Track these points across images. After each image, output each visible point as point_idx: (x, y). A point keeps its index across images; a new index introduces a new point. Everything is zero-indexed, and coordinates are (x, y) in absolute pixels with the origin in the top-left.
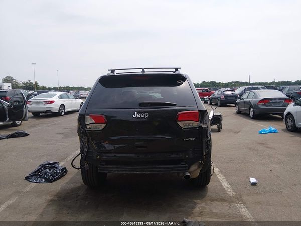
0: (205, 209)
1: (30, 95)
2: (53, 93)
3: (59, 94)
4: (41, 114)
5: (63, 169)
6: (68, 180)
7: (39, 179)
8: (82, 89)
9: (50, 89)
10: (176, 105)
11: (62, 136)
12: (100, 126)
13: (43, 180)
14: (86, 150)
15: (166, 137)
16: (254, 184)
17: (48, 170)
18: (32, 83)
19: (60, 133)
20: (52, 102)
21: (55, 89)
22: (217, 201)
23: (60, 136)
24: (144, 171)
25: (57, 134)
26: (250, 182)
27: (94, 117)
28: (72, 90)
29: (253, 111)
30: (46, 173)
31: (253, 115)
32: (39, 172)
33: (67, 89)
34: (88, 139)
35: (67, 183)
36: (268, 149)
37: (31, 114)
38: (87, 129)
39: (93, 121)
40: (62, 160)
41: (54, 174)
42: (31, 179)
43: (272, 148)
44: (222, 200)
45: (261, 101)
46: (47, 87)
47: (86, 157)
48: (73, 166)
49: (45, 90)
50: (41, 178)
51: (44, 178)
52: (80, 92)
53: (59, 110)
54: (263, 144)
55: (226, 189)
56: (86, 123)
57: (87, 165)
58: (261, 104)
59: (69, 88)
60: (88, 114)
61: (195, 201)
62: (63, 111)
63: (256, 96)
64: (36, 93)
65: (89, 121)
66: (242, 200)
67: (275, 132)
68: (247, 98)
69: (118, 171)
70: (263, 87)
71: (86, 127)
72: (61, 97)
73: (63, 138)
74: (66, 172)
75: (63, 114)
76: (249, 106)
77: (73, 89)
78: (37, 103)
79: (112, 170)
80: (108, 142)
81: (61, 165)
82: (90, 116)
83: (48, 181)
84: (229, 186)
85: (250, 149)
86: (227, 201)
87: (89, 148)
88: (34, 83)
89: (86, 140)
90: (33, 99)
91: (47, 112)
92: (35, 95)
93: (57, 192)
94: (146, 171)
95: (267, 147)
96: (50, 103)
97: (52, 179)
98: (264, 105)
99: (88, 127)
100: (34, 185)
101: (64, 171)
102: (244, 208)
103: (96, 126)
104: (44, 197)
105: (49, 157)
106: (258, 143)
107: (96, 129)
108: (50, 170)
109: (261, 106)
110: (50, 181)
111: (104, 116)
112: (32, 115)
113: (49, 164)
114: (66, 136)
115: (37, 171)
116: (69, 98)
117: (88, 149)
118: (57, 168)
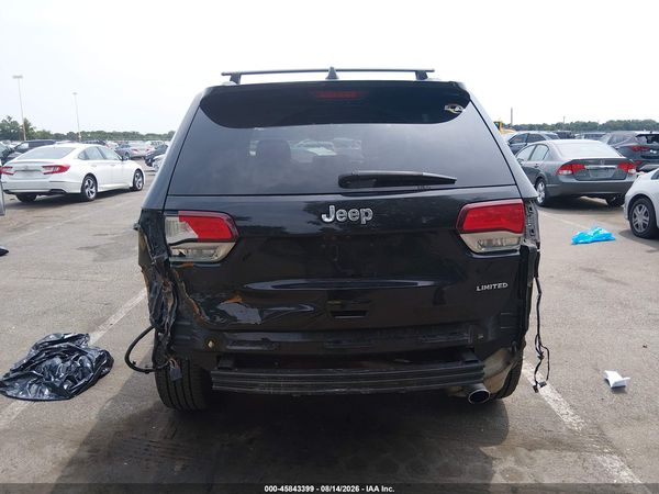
0: (521, 476)
1: (11, 151)
2: (66, 144)
3: (80, 147)
4: (38, 197)
5: (100, 358)
6: (116, 390)
7: (35, 387)
8: (134, 136)
9: (59, 137)
10: (453, 181)
11: (92, 255)
12: (215, 248)
13: (47, 392)
14: (168, 320)
15: (421, 283)
16: (618, 389)
17: (58, 361)
18: (15, 123)
19: (87, 248)
20: (63, 169)
21: (72, 137)
22: (542, 446)
23: (89, 256)
24: (355, 386)
25: (81, 248)
26: (607, 381)
27: (194, 222)
28: (111, 139)
29: (545, 188)
30: (53, 369)
31: (544, 199)
32: (33, 368)
33: (101, 137)
34: (175, 288)
35: (115, 399)
36: (610, 285)
37: (15, 197)
38: (171, 260)
39: (192, 234)
40: (98, 323)
41: (76, 371)
42: (13, 387)
43: (617, 281)
44: (556, 444)
45: (564, 167)
46: (53, 132)
47: (172, 341)
48: (132, 365)
49: (46, 138)
50: (39, 384)
51: (47, 385)
52: (131, 143)
53: (83, 188)
54: (594, 271)
55: (554, 406)
56: (169, 240)
57: (174, 367)
58: (565, 172)
59: (105, 133)
60: (174, 212)
61: (484, 450)
62: (93, 190)
63: (550, 155)
64: (26, 146)
65: (178, 232)
66: (608, 442)
67: (607, 239)
68: (530, 159)
69: (275, 386)
70: (551, 133)
71: (170, 255)
72: (85, 156)
73: (95, 260)
74: (110, 363)
75: (92, 196)
76: (535, 177)
77: (114, 136)
78: (26, 171)
79: (256, 385)
80: (240, 300)
81: (95, 340)
82: (182, 218)
83: (60, 394)
84: (557, 397)
85: (568, 284)
86: (570, 447)
87: (179, 316)
88: (21, 123)
89: (168, 289)
90: (17, 161)
91: (53, 192)
92: (23, 151)
93: (88, 429)
94: (360, 386)
95: (609, 280)
96: (60, 171)
97: (70, 389)
98: (572, 176)
99: (175, 252)
100: (19, 407)
101: (104, 362)
102: (623, 468)
103: (200, 250)
104: (49, 449)
105: (61, 317)
106: (581, 268)
107: (202, 259)
108: (64, 359)
109: (565, 178)
110: (67, 395)
111: (225, 217)
112: (17, 200)
113: (63, 341)
114: (103, 254)
115: (29, 363)
116: (105, 158)
117: (177, 319)
118: (83, 353)
